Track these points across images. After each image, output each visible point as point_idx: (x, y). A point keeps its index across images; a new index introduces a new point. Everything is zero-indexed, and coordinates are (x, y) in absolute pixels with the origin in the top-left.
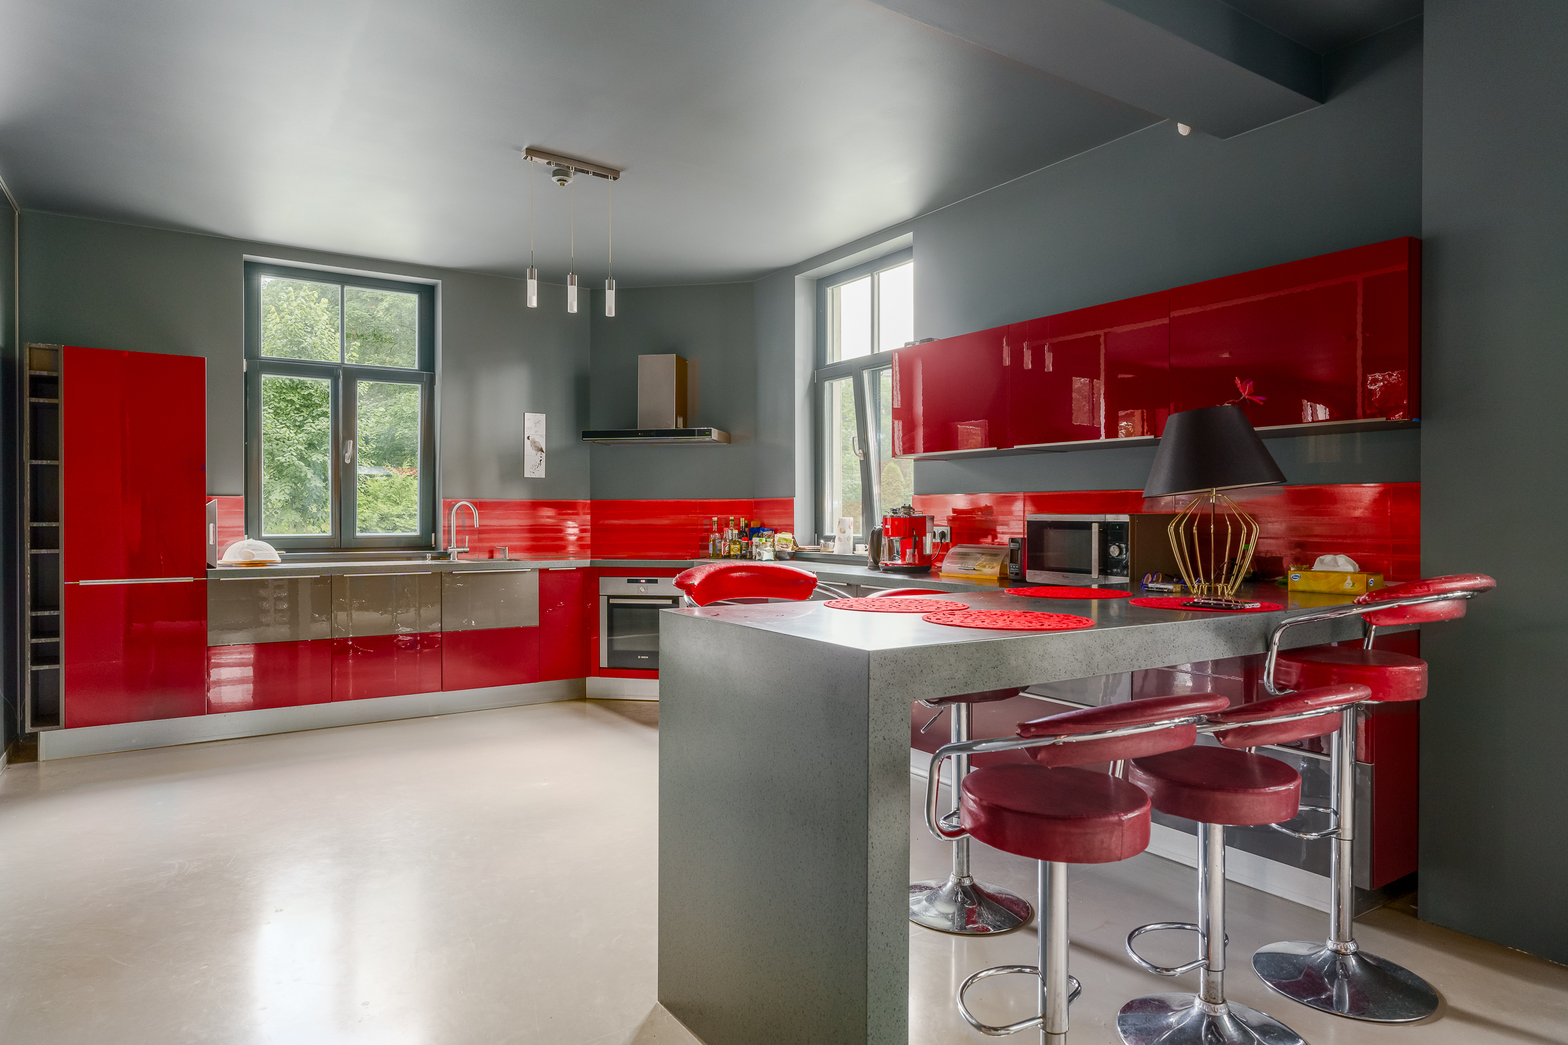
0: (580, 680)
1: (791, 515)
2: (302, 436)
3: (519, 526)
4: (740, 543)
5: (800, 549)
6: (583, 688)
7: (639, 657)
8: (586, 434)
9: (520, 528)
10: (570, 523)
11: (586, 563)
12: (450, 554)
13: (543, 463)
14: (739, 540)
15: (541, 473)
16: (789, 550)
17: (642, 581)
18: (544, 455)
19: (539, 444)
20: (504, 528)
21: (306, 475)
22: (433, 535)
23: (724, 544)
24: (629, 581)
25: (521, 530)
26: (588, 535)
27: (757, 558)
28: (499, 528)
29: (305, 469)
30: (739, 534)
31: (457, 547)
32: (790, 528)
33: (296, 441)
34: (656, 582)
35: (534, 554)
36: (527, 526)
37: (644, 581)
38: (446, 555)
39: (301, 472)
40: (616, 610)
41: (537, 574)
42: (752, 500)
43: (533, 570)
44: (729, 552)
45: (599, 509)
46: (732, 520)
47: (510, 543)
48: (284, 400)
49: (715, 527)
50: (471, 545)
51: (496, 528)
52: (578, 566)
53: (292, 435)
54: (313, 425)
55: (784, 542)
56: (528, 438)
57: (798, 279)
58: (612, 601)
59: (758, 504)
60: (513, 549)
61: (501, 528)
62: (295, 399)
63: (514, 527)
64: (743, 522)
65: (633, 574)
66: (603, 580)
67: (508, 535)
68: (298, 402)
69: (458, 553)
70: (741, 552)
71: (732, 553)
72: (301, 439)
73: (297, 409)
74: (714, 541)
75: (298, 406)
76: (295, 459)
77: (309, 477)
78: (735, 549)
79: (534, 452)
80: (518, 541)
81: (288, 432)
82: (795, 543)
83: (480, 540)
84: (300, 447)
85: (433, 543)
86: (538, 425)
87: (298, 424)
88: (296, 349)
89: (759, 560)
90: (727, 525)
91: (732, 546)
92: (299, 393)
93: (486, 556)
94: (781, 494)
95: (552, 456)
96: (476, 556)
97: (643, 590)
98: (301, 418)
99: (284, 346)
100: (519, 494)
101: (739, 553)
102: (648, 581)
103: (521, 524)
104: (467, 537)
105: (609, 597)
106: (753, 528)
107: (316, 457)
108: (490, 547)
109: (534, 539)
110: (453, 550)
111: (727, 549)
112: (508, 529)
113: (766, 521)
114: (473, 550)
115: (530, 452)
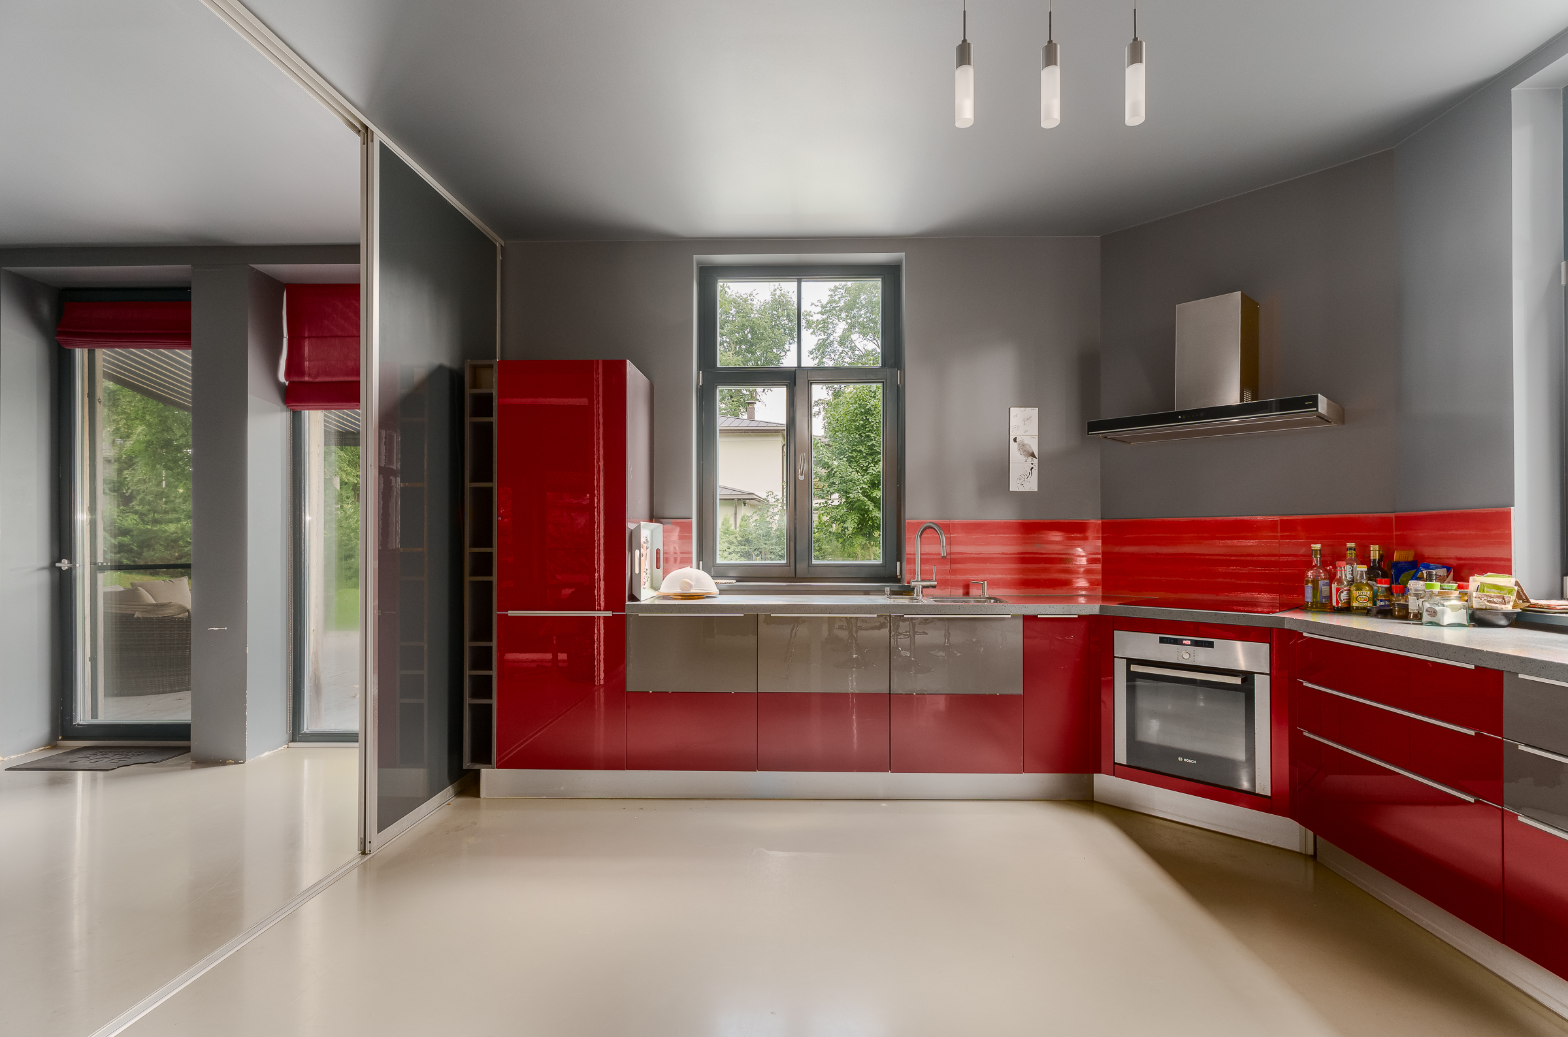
0: (1086, 776)
1: (1505, 539)
2: (867, 478)
3: (1003, 553)
4: (1371, 587)
5: (1534, 606)
6: (1090, 784)
7: (1180, 759)
8: (1093, 426)
9: (1006, 556)
10: (1080, 551)
11: (1094, 609)
12: (914, 589)
13: (1035, 472)
14: (1369, 582)
15: (1032, 485)
16: (1508, 608)
17: (1184, 642)
18: (1036, 461)
19: (1030, 447)
20: (983, 556)
21: (868, 508)
22: (898, 563)
23: (1338, 590)
24: (1162, 640)
25: (1005, 559)
26: (1098, 566)
27: (1426, 617)
28: (976, 556)
29: (869, 503)
30: (1368, 573)
31: (922, 580)
32: (1504, 567)
33: (862, 482)
34: (1211, 645)
35: (1022, 590)
36: (1014, 554)
37: (1189, 642)
38: (908, 591)
39: (865, 506)
40: (1140, 683)
41: (1021, 622)
42: (1393, 515)
43: (1014, 617)
44: (1349, 602)
45: (1112, 531)
46: (1351, 549)
47: (992, 576)
48: (855, 450)
49: (1317, 560)
50: (939, 577)
51: (972, 556)
52: (1081, 613)
53: (859, 477)
54: (874, 468)
55: (1494, 593)
56: (1015, 440)
57: (1519, 93)
58: (1134, 668)
59: (1408, 522)
60: (993, 584)
61: (979, 556)
62: (863, 450)
63: (997, 556)
64: (1375, 552)
65: (1170, 631)
66: (1119, 636)
67: (989, 566)
68: (865, 451)
69: (924, 587)
70: (1375, 604)
71: (1355, 604)
72: (865, 480)
73: (864, 457)
74: (1315, 582)
75: (864, 455)
76: (861, 495)
77: (871, 509)
78: (1362, 597)
79: (1023, 458)
80: (1001, 574)
81: (856, 475)
82: (1520, 596)
83: (953, 572)
84: (864, 486)
85: (898, 573)
86: (1027, 422)
87: (864, 468)
88: (863, 411)
89: (1431, 623)
90: (1342, 557)
91: (1355, 593)
92: (865, 444)
93: (961, 591)
94: (1471, 499)
95: (1047, 463)
96: (946, 592)
97: (1186, 656)
98: (867, 464)
99: (855, 409)
100: (1003, 513)
101: (1369, 604)
102: (1196, 644)
103: (1006, 552)
104: (934, 568)
105: (1130, 661)
106: (1398, 563)
107: (878, 494)
108: (965, 580)
109: (1024, 571)
110: (918, 584)
111: (1344, 596)
112: (989, 558)
113: (1428, 551)
114: (943, 583)
115: (1017, 457)
